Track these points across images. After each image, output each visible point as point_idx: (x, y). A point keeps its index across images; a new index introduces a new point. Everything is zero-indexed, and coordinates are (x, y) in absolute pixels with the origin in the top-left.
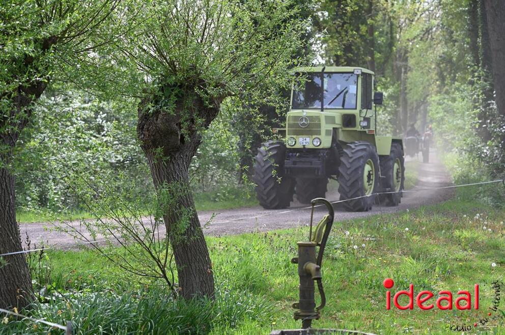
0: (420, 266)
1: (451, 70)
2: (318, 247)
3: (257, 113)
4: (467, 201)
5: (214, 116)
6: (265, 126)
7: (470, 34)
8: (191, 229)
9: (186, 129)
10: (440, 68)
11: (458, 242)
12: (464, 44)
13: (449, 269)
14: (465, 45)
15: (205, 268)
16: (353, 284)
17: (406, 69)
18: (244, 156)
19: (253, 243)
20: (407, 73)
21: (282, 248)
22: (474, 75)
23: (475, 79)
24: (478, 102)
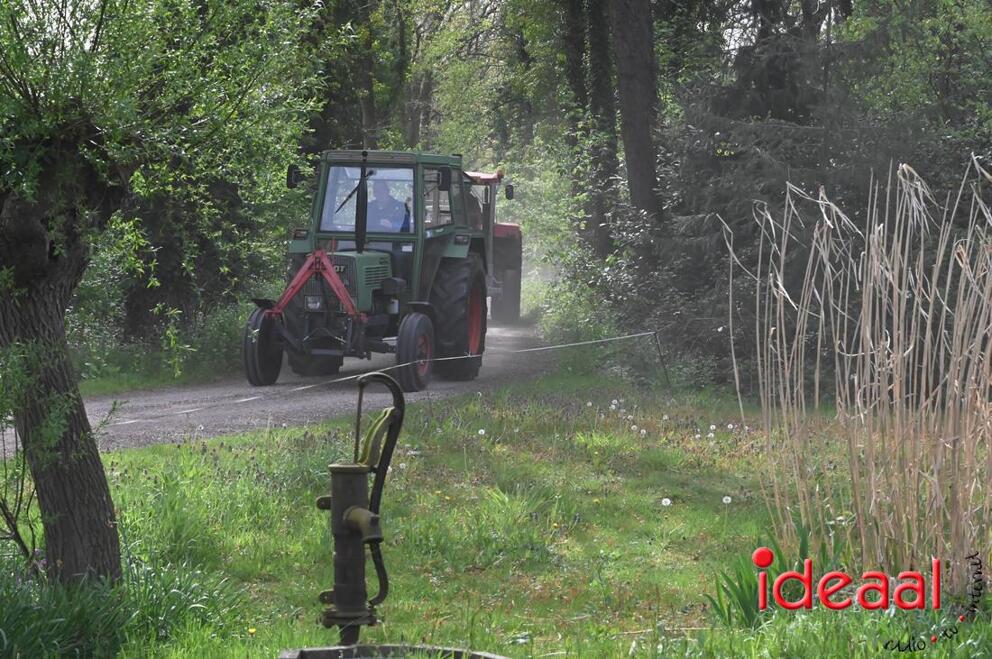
0: (520, 507)
1: (520, 117)
2: (373, 475)
3: (203, 197)
4: (581, 373)
5: (118, 204)
6: (225, 224)
7: (565, 46)
8: (72, 437)
9: (60, 231)
10: (499, 112)
11: (585, 455)
12: (555, 65)
13: (576, 512)
14: (557, 68)
15: (102, 519)
16: (391, 545)
17: (427, 114)
20: (428, 123)
21: (239, 473)
22: (576, 126)
23: (579, 133)
24: (583, 180)
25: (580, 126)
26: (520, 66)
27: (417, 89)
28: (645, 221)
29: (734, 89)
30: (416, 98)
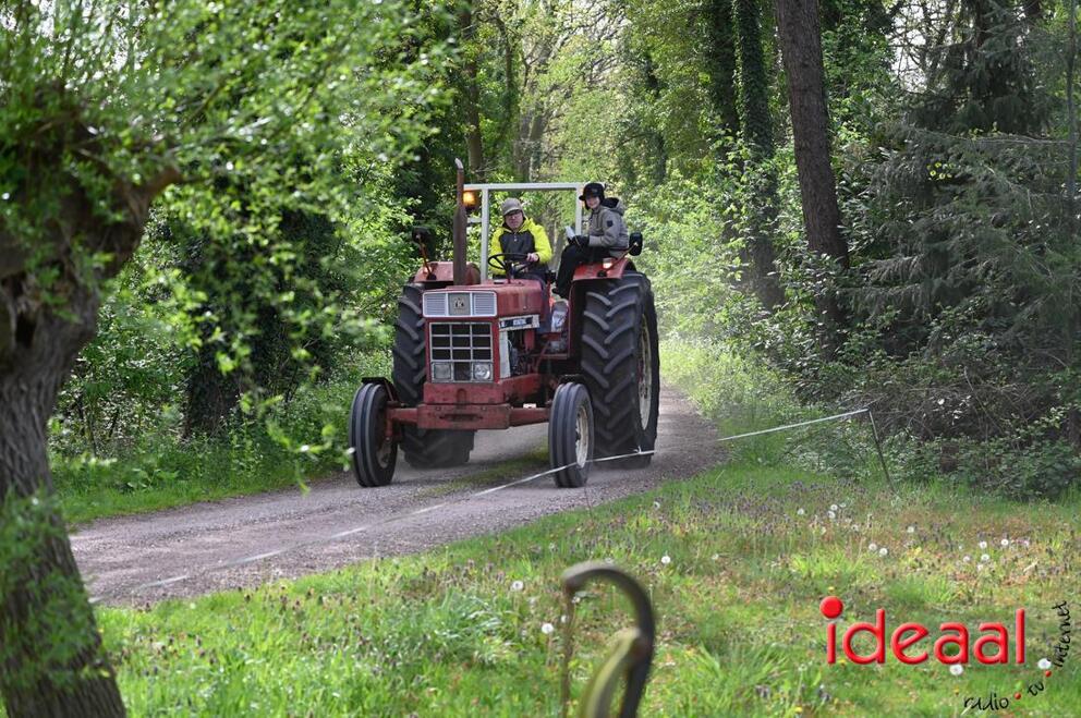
1: (648, 155)
7: (711, 63)
10: (624, 148)
12: (696, 87)
14: (699, 90)
17: (538, 156)
18: (195, 367)
19: (252, 633)
22: (726, 157)
23: (730, 166)
24: (738, 221)
25: (730, 158)
26: (648, 96)
27: (526, 128)
28: (829, 268)
29: (944, 98)
30: (525, 137)
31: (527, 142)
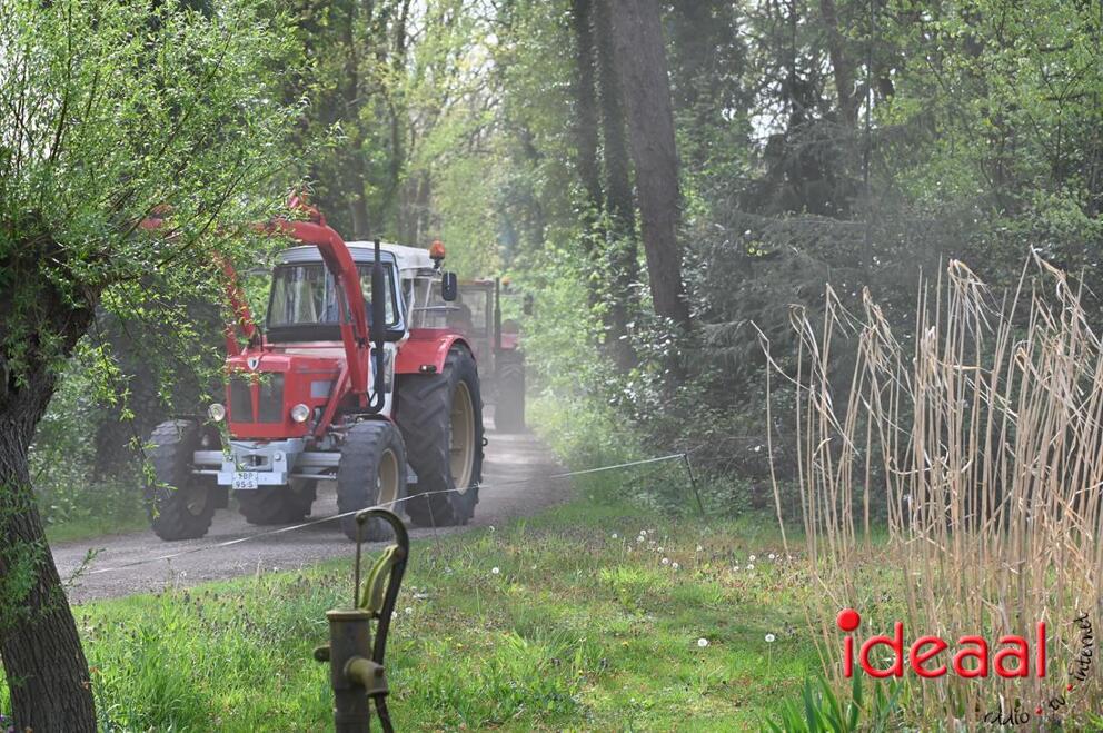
0: (540, 653)
1: (529, 219)
2: (376, 622)
3: (179, 318)
4: (603, 502)
5: (84, 328)
6: (204, 348)
7: (577, 139)
8: (39, 589)
9: (21, 359)
10: (505, 214)
11: (611, 593)
12: (566, 161)
13: (603, 656)
14: (568, 164)
15: (76, 679)
16: (397, 699)
17: (425, 219)
18: (102, 420)
19: (162, 615)
20: (427, 229)
21: (227, 623)
22: (591, 227)
23: (594, 236)
24: (601, 286)
25: (595, 228)
26: (527, 163)
27: (413, 193)
28: (671, 331)
29: (764, 182)
30: (413, 201)
31: (414, 206)
